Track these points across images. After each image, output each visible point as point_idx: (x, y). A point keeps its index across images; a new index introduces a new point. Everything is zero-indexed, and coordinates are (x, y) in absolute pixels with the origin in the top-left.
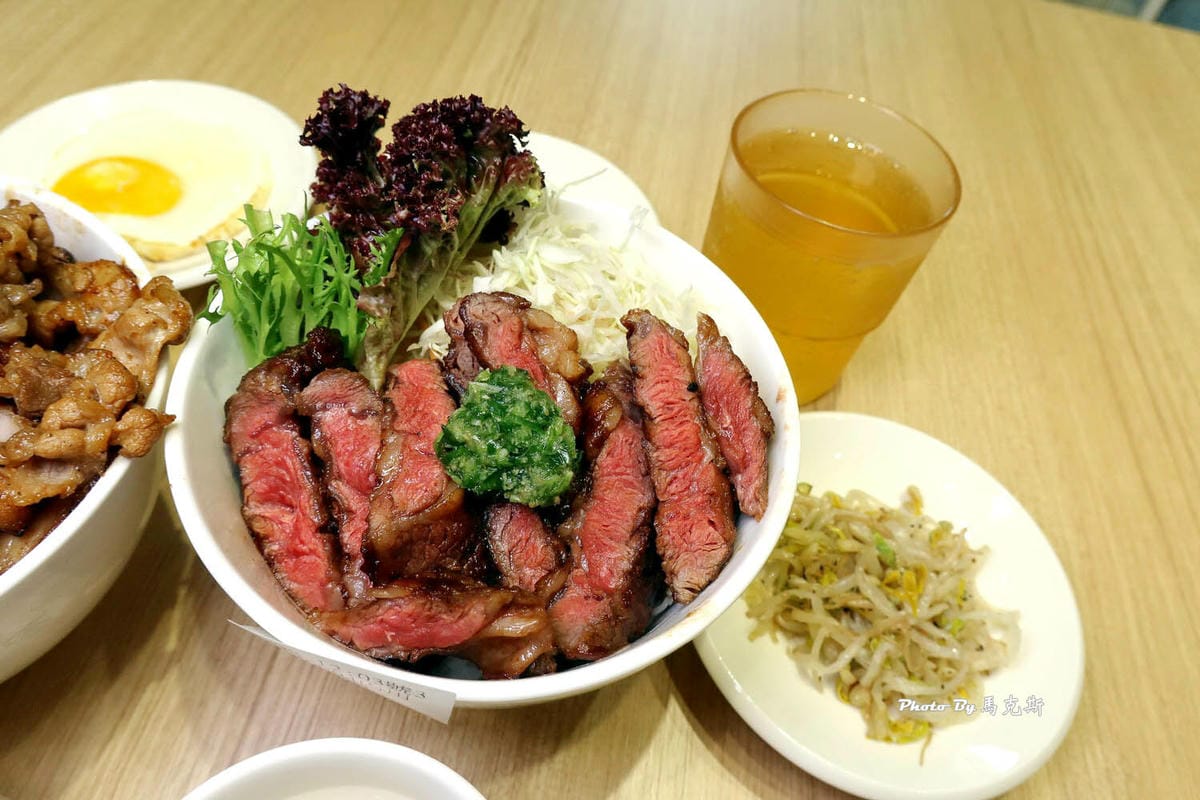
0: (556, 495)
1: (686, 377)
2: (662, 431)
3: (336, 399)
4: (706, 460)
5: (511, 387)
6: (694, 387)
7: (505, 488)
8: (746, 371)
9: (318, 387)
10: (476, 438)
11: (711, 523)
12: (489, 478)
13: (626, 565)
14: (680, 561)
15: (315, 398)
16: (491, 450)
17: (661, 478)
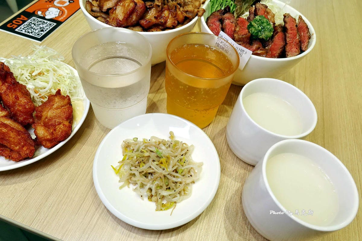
0: (268, 37)
1: (296, 25)
2: (289, 31)
3: (229, 19)
4: (297, 38)
5: (263, 18)
6: (297, 26)
7: (259, 35)
8: (307, 26)
9: (227, 15)
10: (256, 25)
11: (296, 48)
12: (257, 33)
13: (279, 52)
14: (289, 53)
15: (225, 17)
16: (258, 27)
17: (288, 40)
